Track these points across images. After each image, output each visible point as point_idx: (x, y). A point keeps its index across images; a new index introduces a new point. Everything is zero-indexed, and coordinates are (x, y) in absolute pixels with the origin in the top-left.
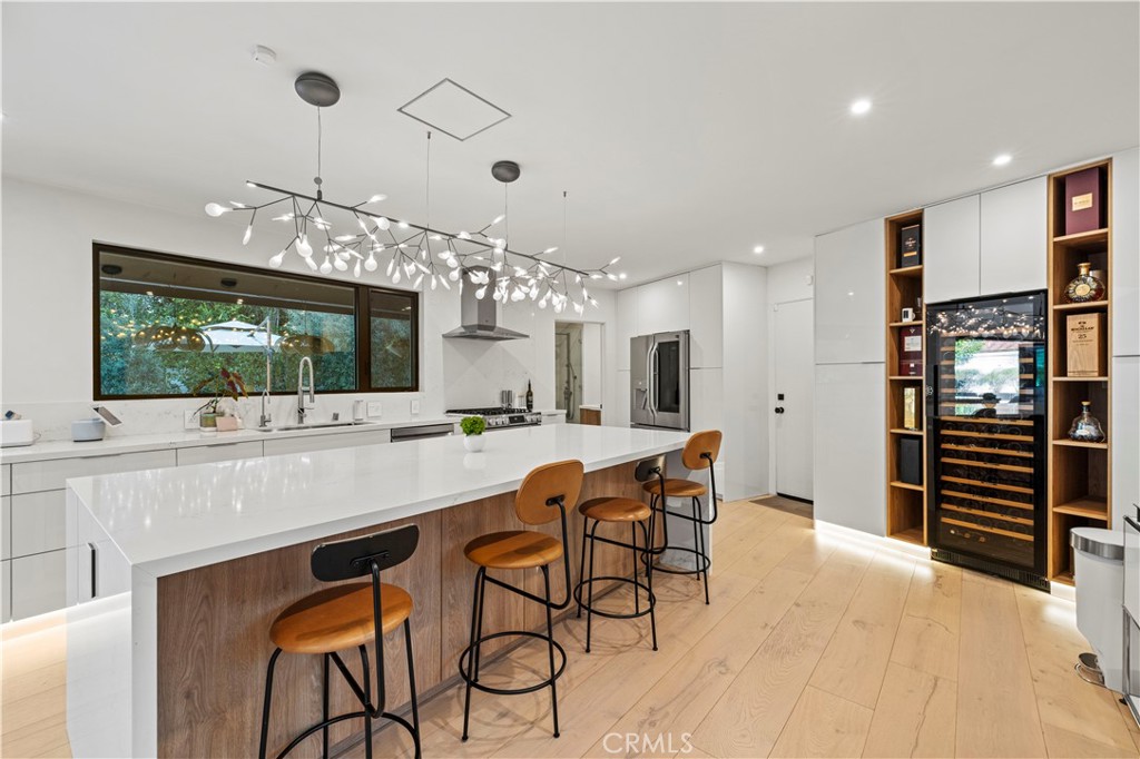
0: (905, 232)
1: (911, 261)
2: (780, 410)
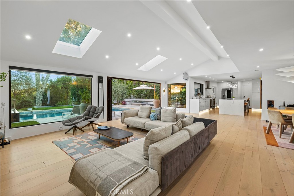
2: (244, 98)
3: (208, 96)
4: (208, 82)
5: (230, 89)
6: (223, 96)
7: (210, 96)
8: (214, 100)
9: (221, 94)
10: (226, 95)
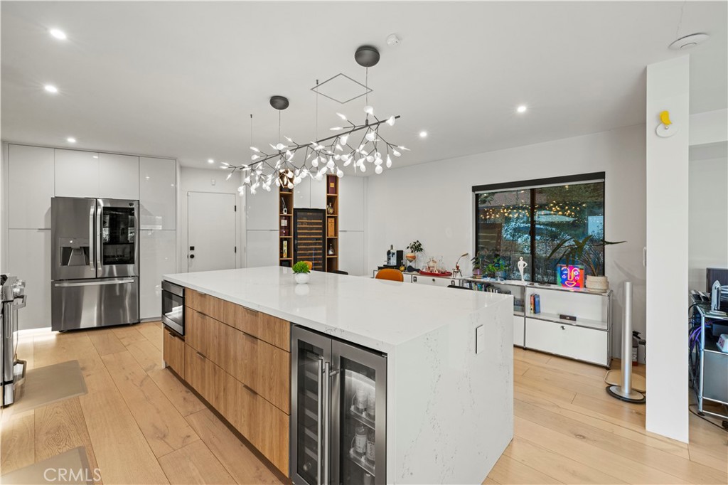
1: (286, 190)
2: (192, 256)
10: (94, 242)
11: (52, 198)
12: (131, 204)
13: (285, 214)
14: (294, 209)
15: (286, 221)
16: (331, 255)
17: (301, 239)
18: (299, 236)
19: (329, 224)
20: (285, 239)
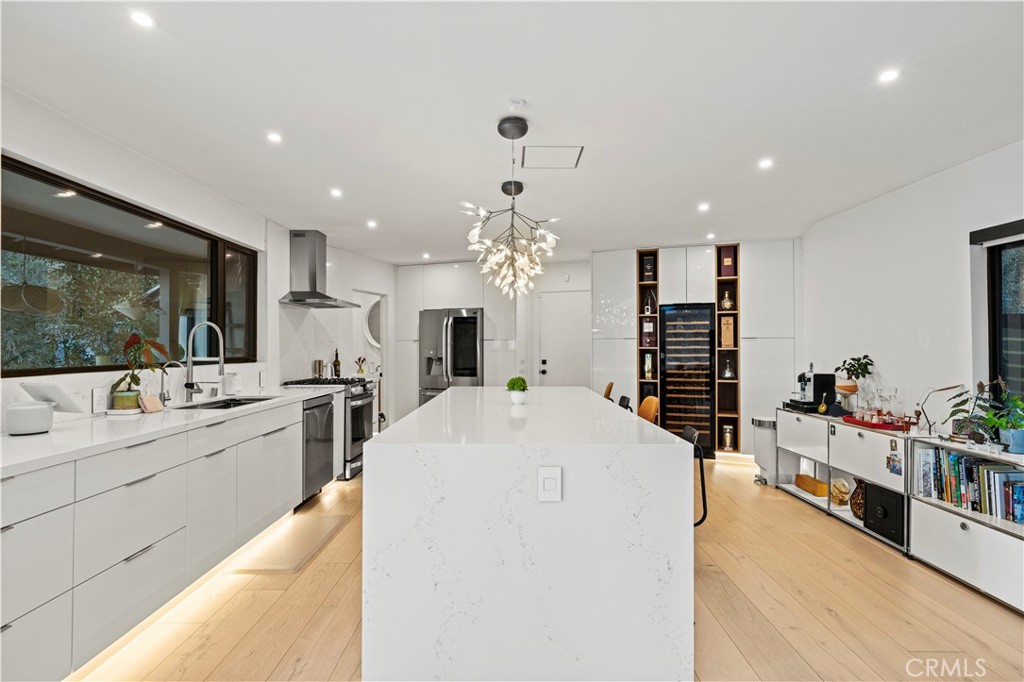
0: (648, 261)
1: (649, 278)
2: (544, 372)
3: (318, 365)
4: (307, 242)
5: (468, 310)
6: (430, 361)
7: (336, 364)
8: (354, 397)
9: (415, 347)
10: (446, 353)
11: (420, 312)
12: (475, 313)
13: (648, 314)
14: (661, 306)
15: (651, 324)
16: (728, 379)
17: (672, 351)
18: (668, 347)
19: (723, 327)
20: (648, 351)
